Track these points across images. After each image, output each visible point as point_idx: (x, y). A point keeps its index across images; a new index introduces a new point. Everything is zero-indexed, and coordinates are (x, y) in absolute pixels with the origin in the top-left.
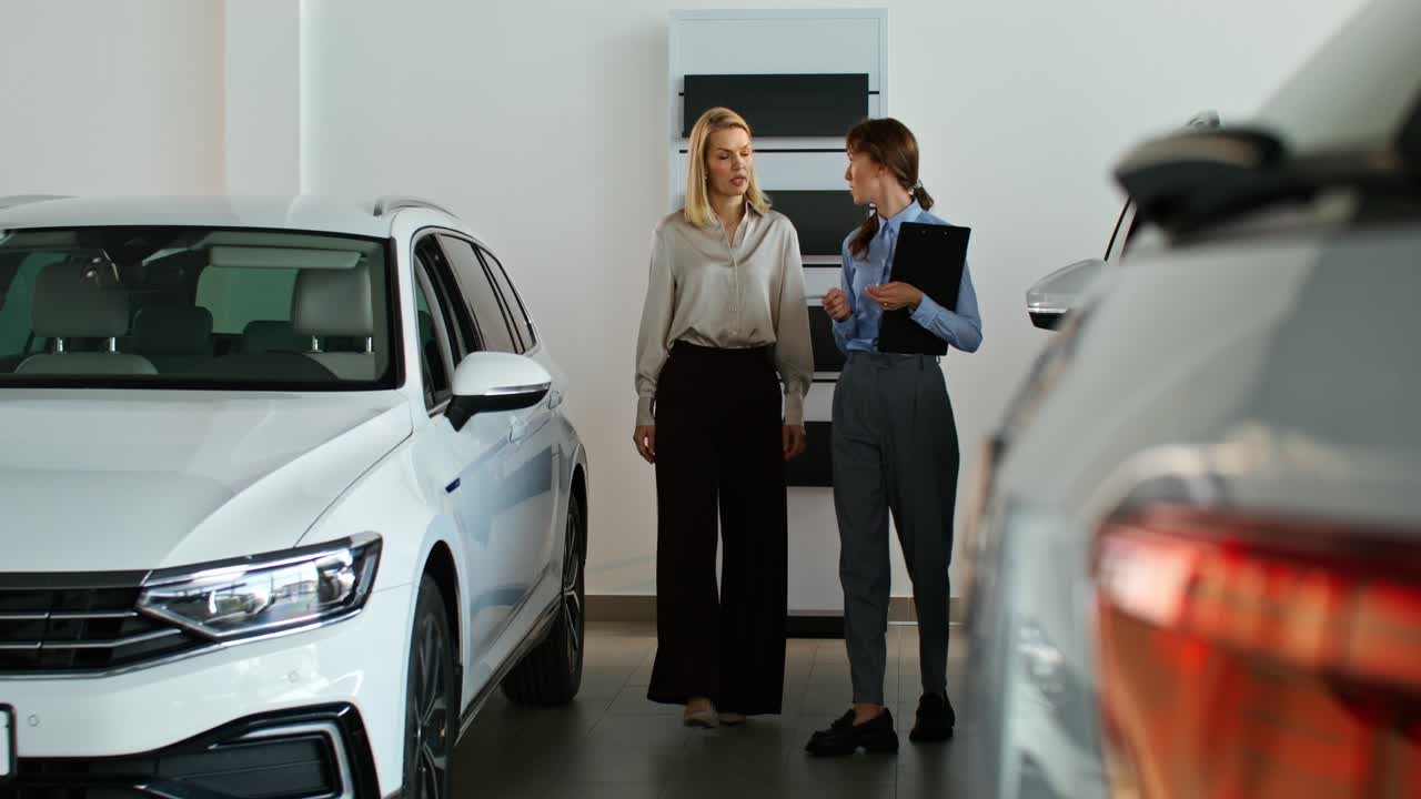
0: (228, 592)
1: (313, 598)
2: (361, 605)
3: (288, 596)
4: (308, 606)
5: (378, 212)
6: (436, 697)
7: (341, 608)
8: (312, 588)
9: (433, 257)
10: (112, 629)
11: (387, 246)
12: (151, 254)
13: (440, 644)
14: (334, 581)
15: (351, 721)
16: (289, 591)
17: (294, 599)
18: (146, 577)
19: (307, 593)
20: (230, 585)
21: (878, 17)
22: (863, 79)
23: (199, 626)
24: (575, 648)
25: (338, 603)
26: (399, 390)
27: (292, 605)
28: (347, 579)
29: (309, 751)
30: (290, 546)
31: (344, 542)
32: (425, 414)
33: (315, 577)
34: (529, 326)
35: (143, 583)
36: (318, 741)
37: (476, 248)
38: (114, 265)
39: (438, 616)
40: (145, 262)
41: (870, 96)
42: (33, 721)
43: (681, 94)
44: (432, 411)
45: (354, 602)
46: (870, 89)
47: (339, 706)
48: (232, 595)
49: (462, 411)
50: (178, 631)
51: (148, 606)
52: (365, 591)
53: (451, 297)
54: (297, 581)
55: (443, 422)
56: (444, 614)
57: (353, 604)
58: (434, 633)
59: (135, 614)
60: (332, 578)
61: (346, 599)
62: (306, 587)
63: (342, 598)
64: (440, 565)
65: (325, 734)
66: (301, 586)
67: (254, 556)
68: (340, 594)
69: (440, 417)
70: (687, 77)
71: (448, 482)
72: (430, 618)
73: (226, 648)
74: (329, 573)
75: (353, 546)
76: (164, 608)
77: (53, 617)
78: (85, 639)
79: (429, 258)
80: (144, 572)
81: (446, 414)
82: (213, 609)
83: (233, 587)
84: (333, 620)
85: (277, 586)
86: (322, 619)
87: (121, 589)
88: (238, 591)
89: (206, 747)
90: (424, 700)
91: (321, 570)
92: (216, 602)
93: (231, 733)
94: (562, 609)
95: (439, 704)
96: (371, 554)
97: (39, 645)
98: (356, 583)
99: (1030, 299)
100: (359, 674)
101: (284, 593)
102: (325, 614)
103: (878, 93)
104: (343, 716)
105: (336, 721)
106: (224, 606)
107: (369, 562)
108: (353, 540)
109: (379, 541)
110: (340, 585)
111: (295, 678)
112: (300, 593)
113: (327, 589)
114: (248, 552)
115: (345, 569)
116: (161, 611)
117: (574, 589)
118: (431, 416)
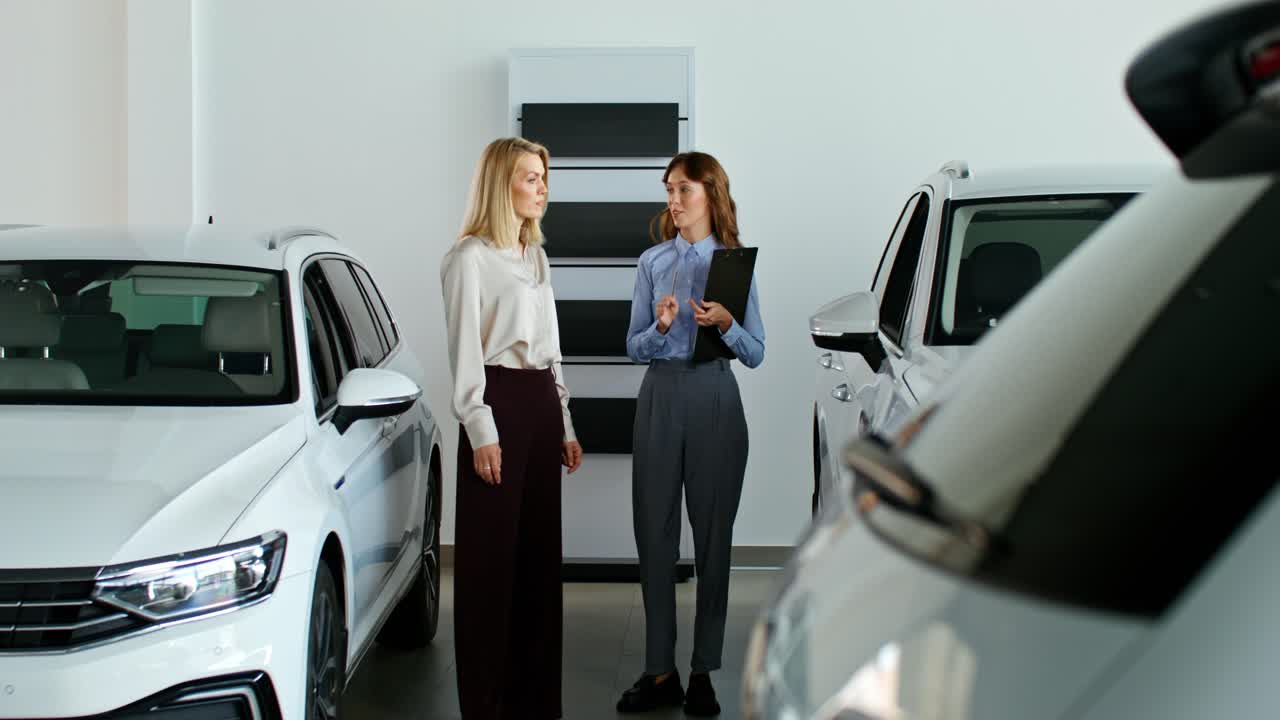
0: (160, 582)
1: (231, 586)
2: (271, 590)
3: (212, 583)
4: (227, 591)
5: (272, 246)
6: (329, 657)
7: (255, 593)
8: (231, 576)
9: (317, 281)
10: (72, 615)
11: (281, 277)
12: (84, 286)
13: (330, 615)
14: (249, 571)
15: (264, 686)
16: (211, 579)
17: (217, 586)
18: (99, 572)
19: (227, 580)
20: (161, 577)
21: (686, 55)
22: (675, 107)
23: (141, 610)
24: (433, 599)
25: (252, 589)
26: (295, 404)
27: (215, 591)
28: (259, 569)
29: (230, 711)
30: (213, 544)
31: (257, 540)
32: (316, 422)
33: (233, 568)
34: (393, 325)
35: (98, 577)
36: (238, 701)
37: (349, 264)
38: (54, 296)
39: (329, 592)
40: (80, 292)
41: (680, 122)
42: (9, 690)
43: (519, 120)
44: (321, 419)
45: (266, 588)
46: (680, 116)
47: (255, 673)
48: (163, 585)
49: (345, 418)
50: (125, 615)
51: (101, 596)
52: (274, 579)
53: (328, 306)
54: (218, 571)
55: (330, 428)
56: (334, 591)
57: (264, 590)
58: (327, 607)
59: (90, 602)
60: (246, 569)
61: (259, 585)
62: (225, 576)
63: (255, 585)
64: (332, 551)
65: (243, 696)
66: (222, 576)
67: (186, 554)
68: (254, 581)
69: (328, 423)
70: (524, 106)
71: (335, 480)
72: (323, 595)
73: (164, 628)
74: (244, 565)
75: (264, 543)
76: (113, 596)
77: (24, 605)
78: (49, 623)
79: (313, 281)
80: (98, 568)
81: (333, 421)
82: (152, 595)
83: (164, 579)
84: (249, 604)
85: (201, 576)
86: (239, 603)
87: (79, 582)
88: (167, 582)
89: (148, 709)
90: (319, 663)
91: (238, 563)
92: (155, 591)
93: (168, 697)
94: (423, 565)
95: (331, 663)
96: (278, 548)
97: (12, 628)
98: (267, 572)
99: (812, 323)
100: (269, 649)
101: (207, 581)
102: (242, 599)
103: (686, 119)
104: (258, 682)
105: (251, 685)
106: (160, 593)
107: (278, 554)
108: (263, 537)
109: (284, 536)
110: (254, 575)
111: (218, 652)
112: (221, 581)
113: (243, 577)
114: (181, 550)
115: (258, 561)
116: (110, 599)
117: (431, 548)
118: (321, 423)
